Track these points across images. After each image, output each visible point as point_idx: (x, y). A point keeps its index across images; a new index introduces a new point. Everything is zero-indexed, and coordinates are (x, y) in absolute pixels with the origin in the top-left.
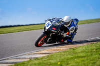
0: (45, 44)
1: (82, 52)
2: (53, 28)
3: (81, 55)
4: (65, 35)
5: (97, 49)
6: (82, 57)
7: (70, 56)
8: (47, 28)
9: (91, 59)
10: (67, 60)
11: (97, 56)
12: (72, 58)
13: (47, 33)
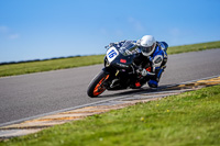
0: (106, 92)
1: (115, 123)
2: (122, 61)
3: (114, 129)
4: (144, 72)
5: (147, 117)
6: (116, 134)
7: (88, 133)
8: (110, 60)
9: (135, 138)
10: (82, 140)
11: (147, 131)
12: (93, 137)
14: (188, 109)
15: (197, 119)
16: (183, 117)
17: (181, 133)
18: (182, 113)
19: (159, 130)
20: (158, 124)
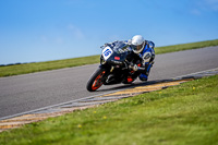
1: (53, 130)
2: (116, 58)
5: (84, 124)
8: (106, 58)
11: (84, 138)
13: (106, 66)
14: (125, 116)
15: (133, 126)
16: (120, 123)
17: (116, 140)
18: (118, 120)
19: (95, 137)
20: (95, 131)
